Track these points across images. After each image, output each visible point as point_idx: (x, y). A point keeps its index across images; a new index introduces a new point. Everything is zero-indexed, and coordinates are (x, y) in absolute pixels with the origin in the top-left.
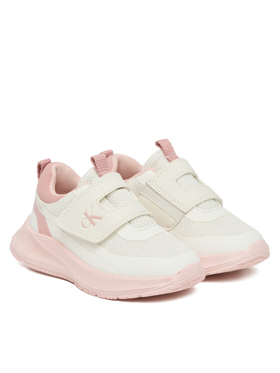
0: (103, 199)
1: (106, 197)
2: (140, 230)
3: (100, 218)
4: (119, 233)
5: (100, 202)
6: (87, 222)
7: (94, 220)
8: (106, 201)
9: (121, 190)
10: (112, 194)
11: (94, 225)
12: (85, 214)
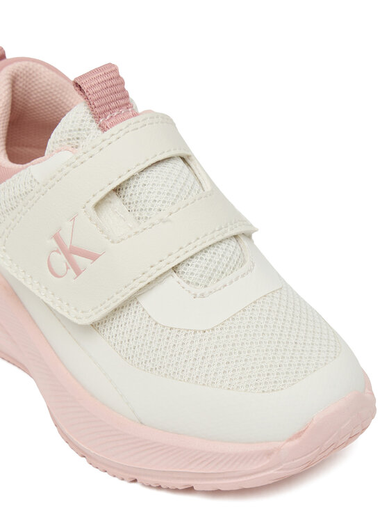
0: (108, 195)
1: (117, 190)
2: (202, 296)
3: (93, 257)
4: (146, 301)
5: (97, 206)
6: (60, 260)
7: (81, 261)
8: (117, 202)
9: (158, 168)
10: (132, 183)
11: (78, 272)
12: (57, 238)
